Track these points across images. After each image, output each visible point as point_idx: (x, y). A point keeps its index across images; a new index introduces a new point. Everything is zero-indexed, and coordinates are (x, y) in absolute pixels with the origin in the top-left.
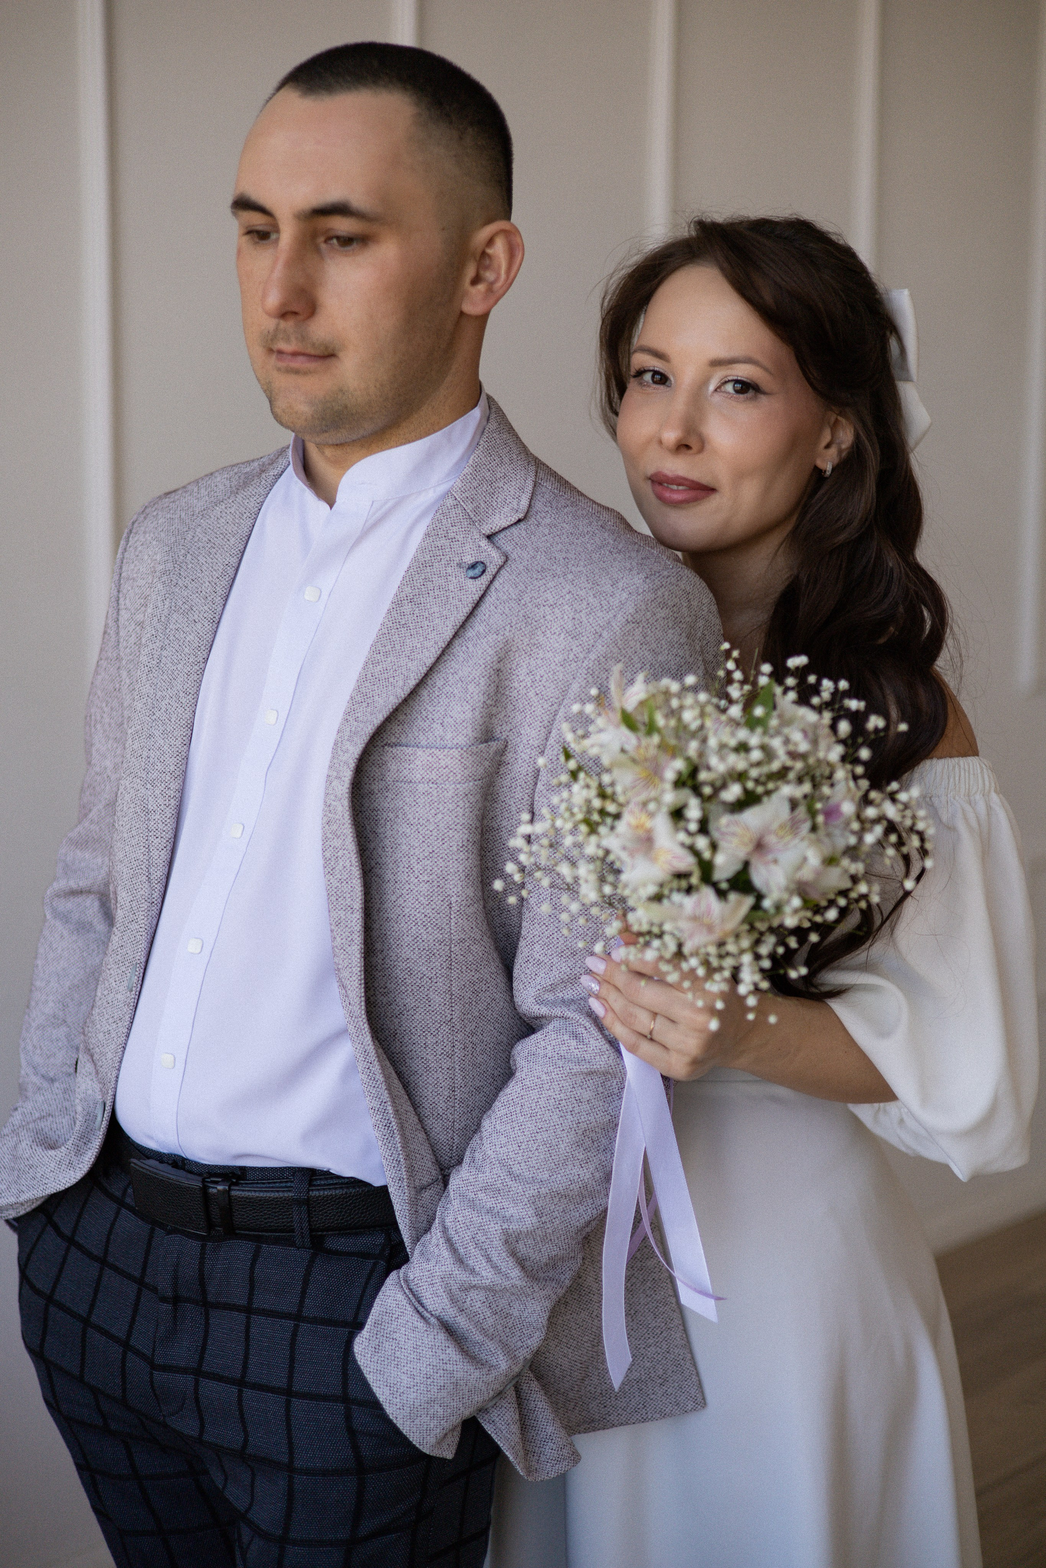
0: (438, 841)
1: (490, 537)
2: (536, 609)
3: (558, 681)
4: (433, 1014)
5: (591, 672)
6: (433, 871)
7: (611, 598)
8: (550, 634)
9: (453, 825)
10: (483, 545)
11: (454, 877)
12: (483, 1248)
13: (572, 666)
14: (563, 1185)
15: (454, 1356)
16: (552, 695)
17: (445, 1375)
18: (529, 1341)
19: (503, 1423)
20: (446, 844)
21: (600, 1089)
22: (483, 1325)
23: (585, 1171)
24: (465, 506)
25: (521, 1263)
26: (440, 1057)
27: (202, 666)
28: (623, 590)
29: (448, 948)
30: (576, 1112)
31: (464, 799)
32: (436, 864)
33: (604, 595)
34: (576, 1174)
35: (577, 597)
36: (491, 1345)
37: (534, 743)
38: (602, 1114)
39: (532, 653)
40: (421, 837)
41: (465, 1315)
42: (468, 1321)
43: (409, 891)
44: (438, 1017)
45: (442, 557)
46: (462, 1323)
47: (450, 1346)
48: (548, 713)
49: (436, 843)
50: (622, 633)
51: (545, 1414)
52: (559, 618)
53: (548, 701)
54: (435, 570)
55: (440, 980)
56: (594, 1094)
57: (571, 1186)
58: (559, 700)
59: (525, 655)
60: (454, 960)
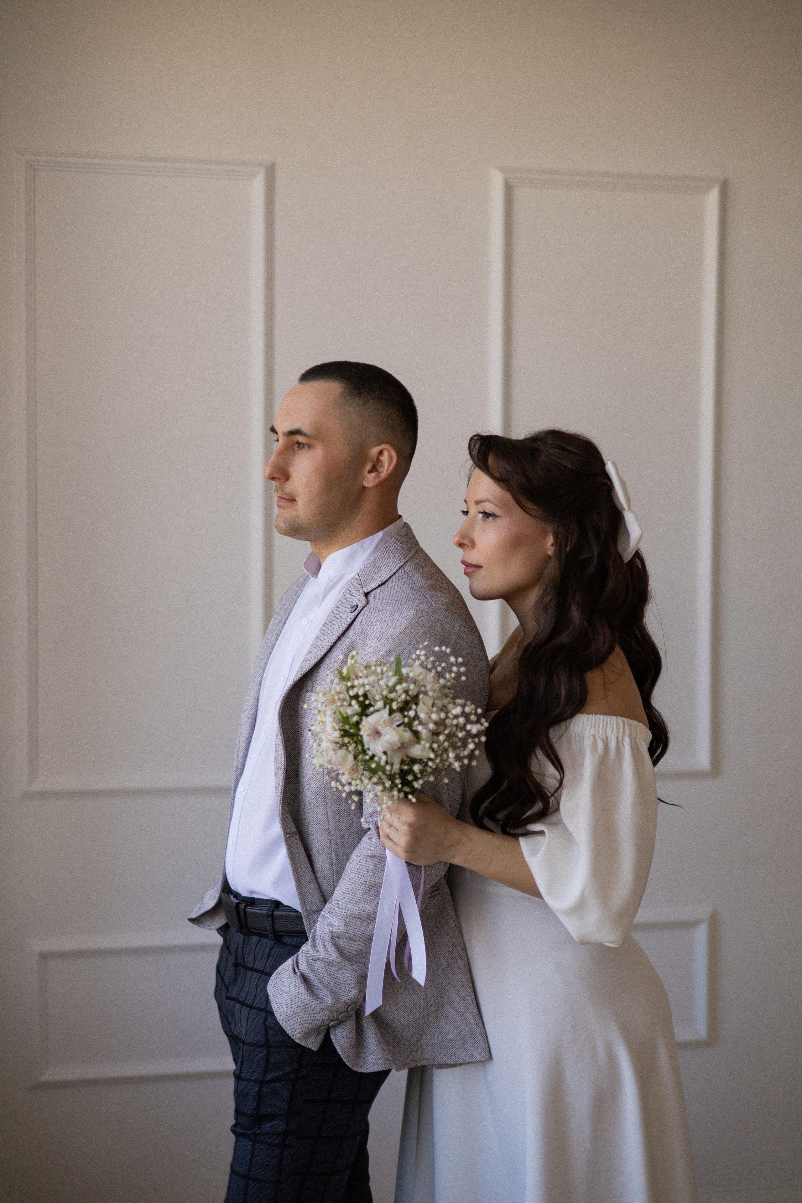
1: (365, 594)
2: (367, 627)
4: (320, 825)
5: (383, 658)
10: (361, 597)
12: (324, 940)
14: (358, 912)
15: (303, 992)
17: (299, 1001)
18: (349, 993)
19: (340, 1036)
21: (379, 866)
22: (323, 980)
23: (369, 906)
24: (361, 579)
25: (341, 951)
26: (324, 848)
27: (269, 655)
29: (323, 792)
30: (366, 876)
34: (365, 907)
36: (325, 990)
38: (378, 878)
41: (313, 973)
42: (314, 976)
44: (322, 827)
45: (345, 602)
46: (311, 977)
47: (302, 986)
50: (398, 639)
51: (373, 1040)
54: (341, 609)
55: (322, 808)
56: (375, 868)
57: (362, 913)
60: (327, 798)
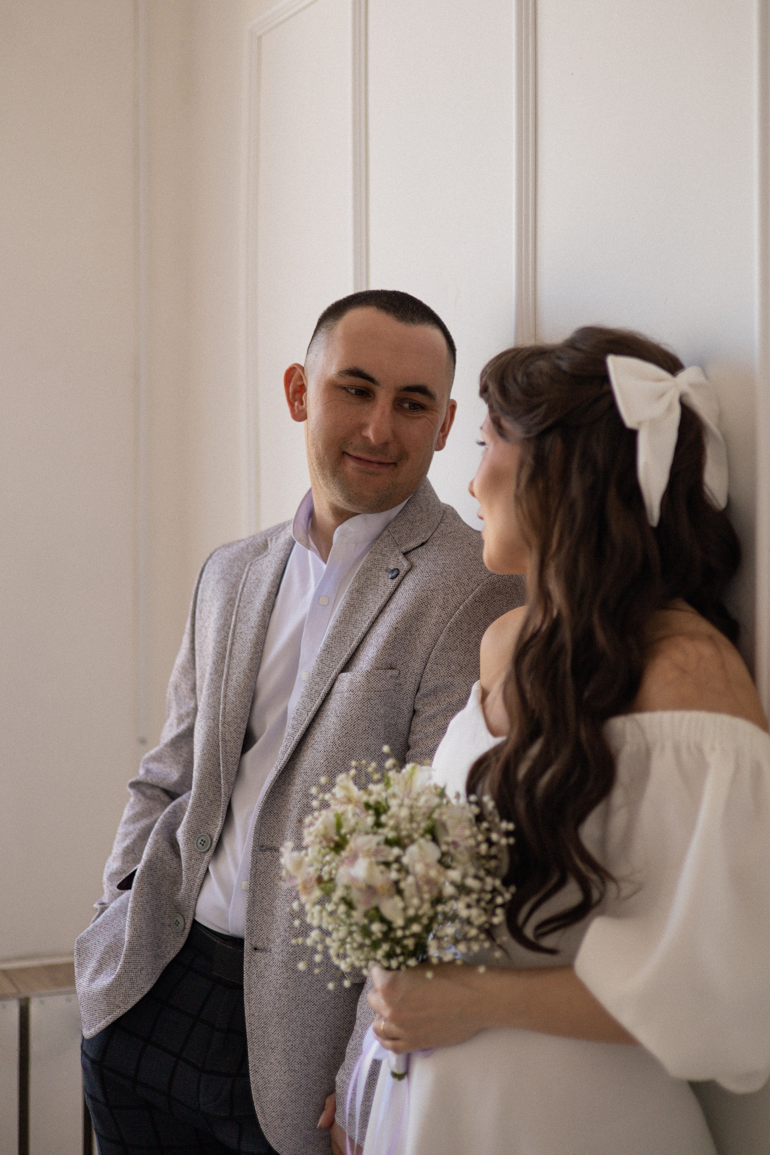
0: (352, 726)
1: (405, 554)
3: (432, 634)
6: (347, 745)
7: (467, 587)
8: (430, 607)
9: (361, 717)
10: (400, 559)
11: (359, 749)
13: (440, 626)
16: (428, 643)
20: (355, 728)
24: (394, 536)
28: (475, 582)
31: (368, 702)
32: (349, 741)
33: (463, 585)
35: (447, 586)
37: (417, 672)
39: (418, 618)
40: (342, 724)
43: (332, 757)
45: (377, 565)
48: (425, 653)
49: (350, 727)
52: (436, 598)
53: (426, 646)
54: (373, 573)
58: (432, 646)
59: (415, 620)
